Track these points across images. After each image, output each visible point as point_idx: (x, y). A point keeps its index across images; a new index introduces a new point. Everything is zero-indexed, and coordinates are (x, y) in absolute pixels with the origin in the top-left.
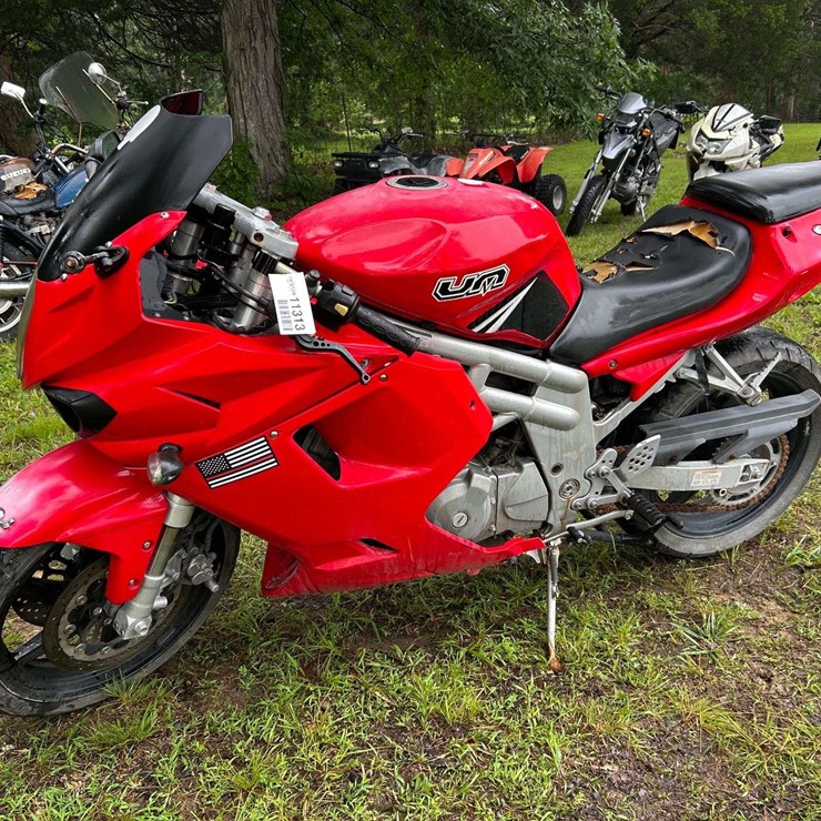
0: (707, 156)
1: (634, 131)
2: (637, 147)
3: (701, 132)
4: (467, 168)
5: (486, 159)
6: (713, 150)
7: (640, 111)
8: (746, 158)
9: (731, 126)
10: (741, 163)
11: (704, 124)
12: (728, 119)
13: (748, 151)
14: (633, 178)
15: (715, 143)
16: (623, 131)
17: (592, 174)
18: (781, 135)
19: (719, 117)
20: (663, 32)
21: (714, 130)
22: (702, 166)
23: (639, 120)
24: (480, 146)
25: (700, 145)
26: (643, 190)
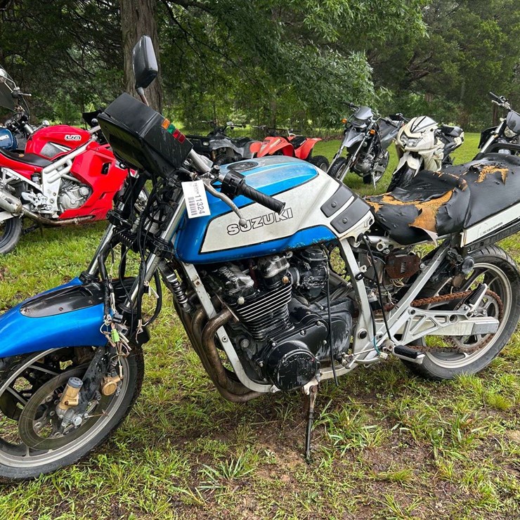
0: (406, 148)
1: (365, 130)
2: (369, 141)
3: (404, 133)
4: (262, 148)
5: (275, 143)
6: (411, 144)
7: (369, 118)
8: (433, 151)
9: (422, 130)
10: (430, 154)
11: (406, 128)
12: (420, 126)
13: (433, 146)
14: (367, 160)
15: (413, 140)
16: (358, 130)
17: (338, 156)
18: (462, 138)
19: (415, 124)
20: (426, 74)
21: (412, 132)
22: (405, 154)
23: (368, 124)
24: (272, 135)
25: (403, 141)
26: (375, 168)
